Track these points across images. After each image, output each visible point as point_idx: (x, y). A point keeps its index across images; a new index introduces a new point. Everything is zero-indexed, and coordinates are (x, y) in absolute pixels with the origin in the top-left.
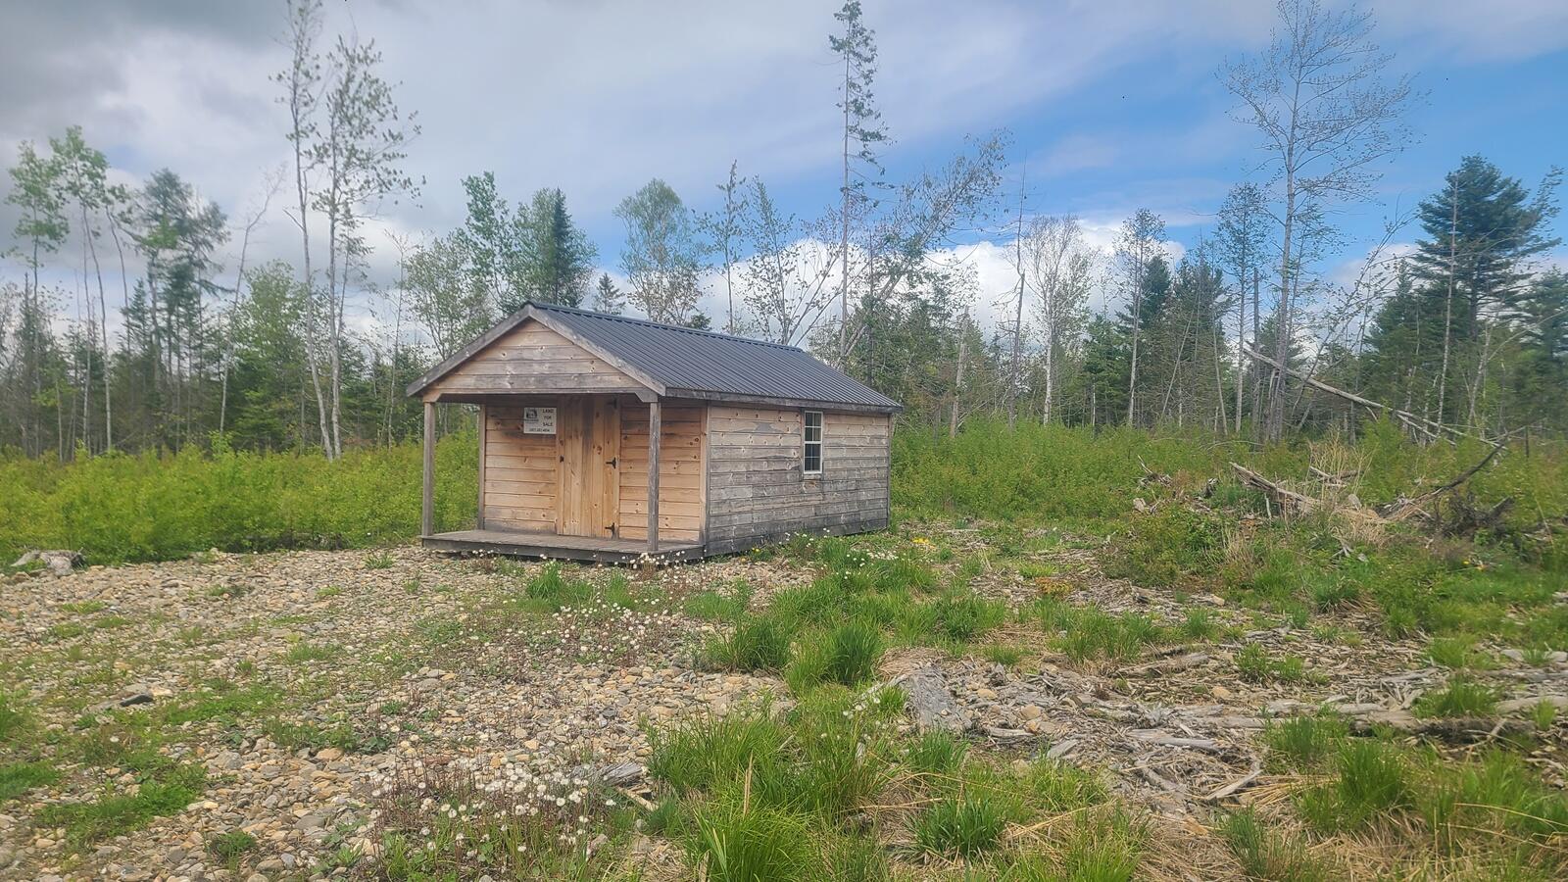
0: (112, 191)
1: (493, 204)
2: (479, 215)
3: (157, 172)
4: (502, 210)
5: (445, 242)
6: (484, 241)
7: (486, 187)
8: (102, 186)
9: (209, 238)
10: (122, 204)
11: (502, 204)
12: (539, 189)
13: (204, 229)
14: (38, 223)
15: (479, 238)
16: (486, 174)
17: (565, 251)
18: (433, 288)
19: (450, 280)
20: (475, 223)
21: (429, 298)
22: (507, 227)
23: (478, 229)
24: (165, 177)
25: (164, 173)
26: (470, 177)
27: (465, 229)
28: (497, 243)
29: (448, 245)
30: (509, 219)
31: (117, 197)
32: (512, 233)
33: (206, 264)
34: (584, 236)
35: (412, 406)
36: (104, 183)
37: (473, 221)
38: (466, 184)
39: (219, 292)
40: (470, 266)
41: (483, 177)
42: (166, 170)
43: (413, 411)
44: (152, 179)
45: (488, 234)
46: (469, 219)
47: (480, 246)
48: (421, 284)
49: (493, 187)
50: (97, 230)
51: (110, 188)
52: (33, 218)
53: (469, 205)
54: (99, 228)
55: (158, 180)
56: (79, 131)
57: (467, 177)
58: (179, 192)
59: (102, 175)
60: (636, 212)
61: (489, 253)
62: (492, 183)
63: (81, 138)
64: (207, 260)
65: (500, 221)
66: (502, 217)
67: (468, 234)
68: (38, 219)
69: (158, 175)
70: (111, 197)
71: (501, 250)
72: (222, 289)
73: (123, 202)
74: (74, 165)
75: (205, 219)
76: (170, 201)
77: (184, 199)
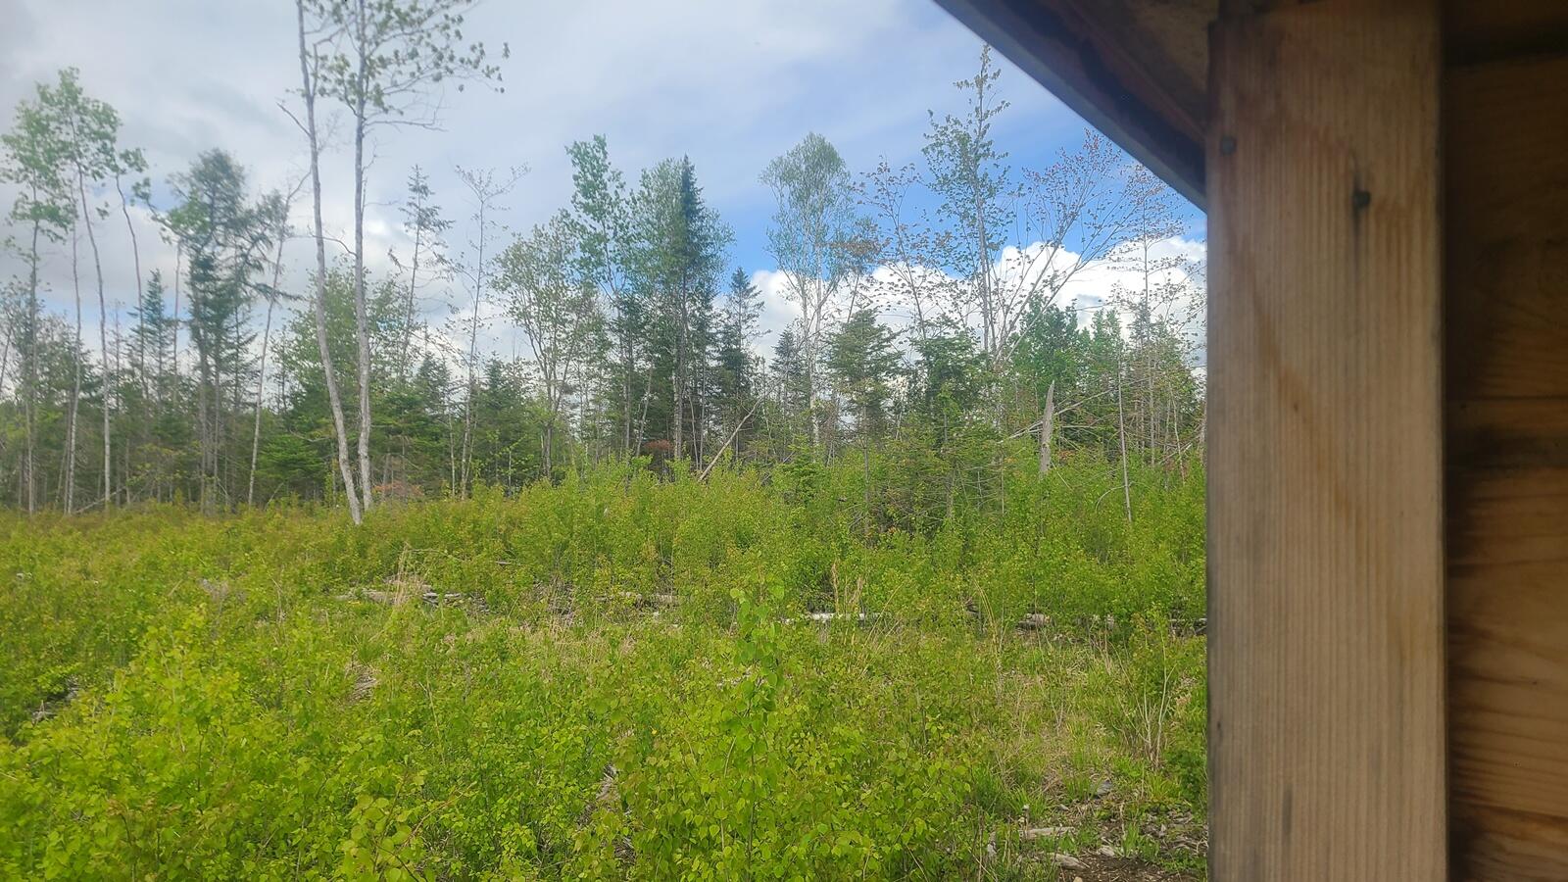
0: (125, 156)
1: (606, 176)
2: (587, 190)
3: (206, 152)
4: (617, 184)
5: (547, 227)
6: (595, 224)
7: (598, 155)
8: (112, 149)
9: (267, 233)
10: (138, 173)
11: (617, 176)
12: (662, 159)
13: (262, 223)
14: (37, 204)
15: (587, 220)
16: (596, 138)
17: (694, 234)
18: (531, 285)
19: (554, 276)
20: (584, 201)
21: (526, 297)
22: (623, 204)
23: (587, 208)
24: (215, 158)
25: (213, 154)
26: (576, 143)
27: (571, 210)
28: (611, 225)
29: (551, 232)
30: (625, 195)
31: (131, 165)
32: (629, 210)
33: (265, 265)
34: (717, 217)
35: (506, 432)
36: (114, 146)
37: (580, 198)
38: (572, 152)
39: (281, 299)
40: (579, 254)
41: (593, 143)
42: (216, 150)
43: (507, 439)
44: (200, 161)
45: (597, 212)
46: (575, 197)
47: (589, 229)
48: (519, 283)
49: (605, 153)
50: (102, 207)
51: (123, 152)
52: (31, 199)
53: (576, 178)
54: (107, 205)
55: (205, 162)
56: (75, 75)
57: (573, 144)
58: (230, 177)
59: (113, 135)
60: (787, 176)
61: (601, 238)
62: (603, 149)
63: (77, 84)
64: (265, 259)
65: (614, 198)
66: (616, 192)
67: (574, 216)
68: (38, 199)
69: (206, 156)
70: (122, 164)
71: (615, 234)
72: (285, 295)
73: (140, 170)
74: (69, 119)
75: (264, 210)
76: (219, 186)
77: (236, 185)
